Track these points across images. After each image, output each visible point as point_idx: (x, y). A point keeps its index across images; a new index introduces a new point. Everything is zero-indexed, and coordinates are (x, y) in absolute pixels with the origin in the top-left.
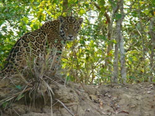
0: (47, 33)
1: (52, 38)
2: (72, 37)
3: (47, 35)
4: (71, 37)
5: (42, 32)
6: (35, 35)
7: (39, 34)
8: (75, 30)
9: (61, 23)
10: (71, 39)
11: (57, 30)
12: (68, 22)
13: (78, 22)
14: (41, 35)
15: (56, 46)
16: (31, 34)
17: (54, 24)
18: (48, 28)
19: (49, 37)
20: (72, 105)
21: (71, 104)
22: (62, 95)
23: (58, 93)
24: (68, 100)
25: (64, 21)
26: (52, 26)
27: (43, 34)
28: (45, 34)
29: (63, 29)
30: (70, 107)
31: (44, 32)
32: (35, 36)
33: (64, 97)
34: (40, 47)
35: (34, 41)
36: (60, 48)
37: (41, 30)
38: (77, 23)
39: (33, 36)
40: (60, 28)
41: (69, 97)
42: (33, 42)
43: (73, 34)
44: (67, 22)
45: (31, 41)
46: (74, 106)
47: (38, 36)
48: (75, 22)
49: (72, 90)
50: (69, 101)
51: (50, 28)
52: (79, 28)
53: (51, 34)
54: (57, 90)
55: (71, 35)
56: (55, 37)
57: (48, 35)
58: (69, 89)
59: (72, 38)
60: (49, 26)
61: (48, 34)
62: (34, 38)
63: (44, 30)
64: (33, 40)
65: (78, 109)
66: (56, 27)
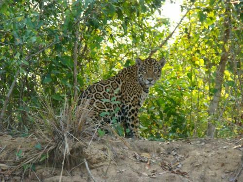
0: (122, 81)
1: (128, 86)
2: (152, 80)
3: (121, 83)
4: (150, 81)
5: (116, 80)
6: (105, 83)
7: (111, 82)
8: (155, 73)
9: (139, 66)
10: (150, 84)
11: (135, 76)
12: (147, 64)
13: (160, 64)
14: (114, 84)
15: (132, 95)
16: (101, 83)
17: (132, 70)
18: (124, 75)
19: (124, 86)
20: (102, 166)
21: (101, 164)
22: (89, 154)
23: (86, 151)
24: (98, 159)
25: (142, 64)
26: (129, 72)
27: (117, 82)
28: (119, 83)
29: (141, 73)
30: (100, 168)
31: (118, 80)
32: (104, 85)
33: (92, 156)
34: (109, 97)
35: (103, 90)
36: (137, 98)
37: (116, 78)
38: (158, 64)
39: (102, 85)
40: (138, 72)
41: (98, 155)
42: (101, 92)
43: (152, 77)
44: (145, 64)
45: (98, 91)
46: (104, 166)
47: (110, 85)
48: (155, 64)
49: (106, 147)
50: (98, 161)
51: (126, 75)
52: (160, 70)
53: (127, 82)
54: (84, 148)
55: (150, 79)
56: (131, 85)
57: (123, 84)
58: (102, 146)
59: (152, 82)
60: (125, 73)
61: (124, 82)
62: (102, 87)
63: (119, 78)
64: (101, 90)
65: (109, 170)
66: (134, 73)
